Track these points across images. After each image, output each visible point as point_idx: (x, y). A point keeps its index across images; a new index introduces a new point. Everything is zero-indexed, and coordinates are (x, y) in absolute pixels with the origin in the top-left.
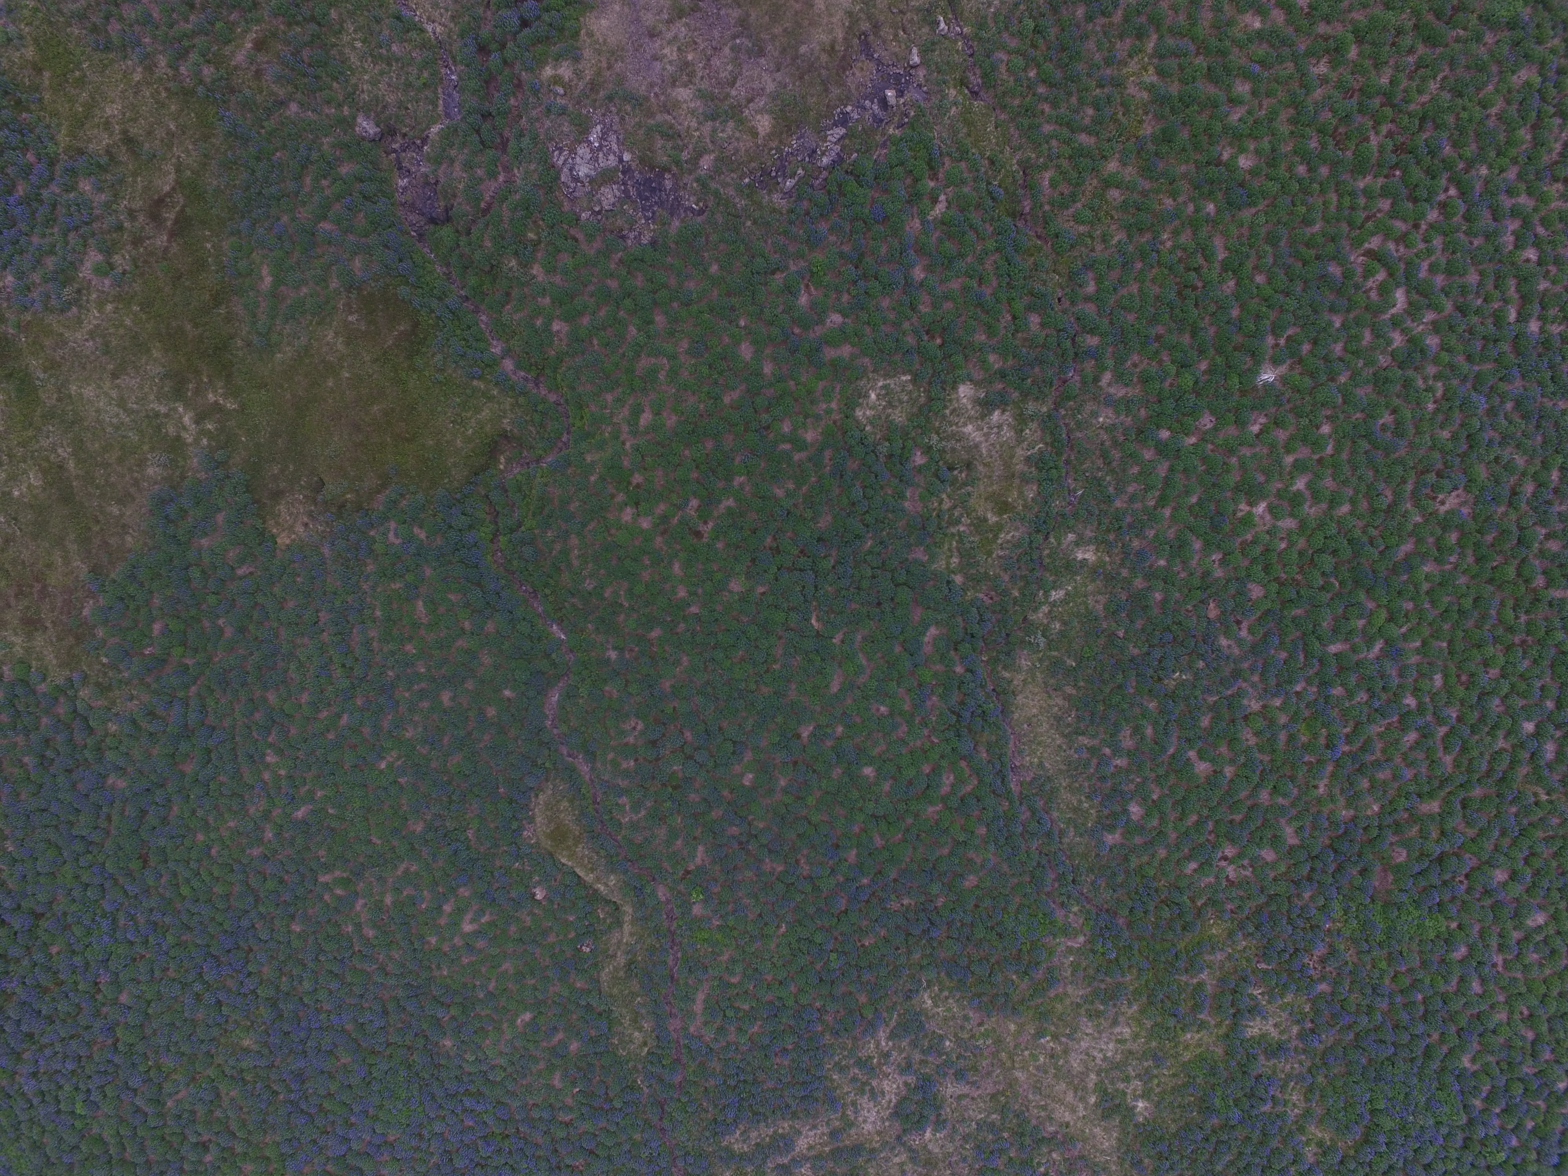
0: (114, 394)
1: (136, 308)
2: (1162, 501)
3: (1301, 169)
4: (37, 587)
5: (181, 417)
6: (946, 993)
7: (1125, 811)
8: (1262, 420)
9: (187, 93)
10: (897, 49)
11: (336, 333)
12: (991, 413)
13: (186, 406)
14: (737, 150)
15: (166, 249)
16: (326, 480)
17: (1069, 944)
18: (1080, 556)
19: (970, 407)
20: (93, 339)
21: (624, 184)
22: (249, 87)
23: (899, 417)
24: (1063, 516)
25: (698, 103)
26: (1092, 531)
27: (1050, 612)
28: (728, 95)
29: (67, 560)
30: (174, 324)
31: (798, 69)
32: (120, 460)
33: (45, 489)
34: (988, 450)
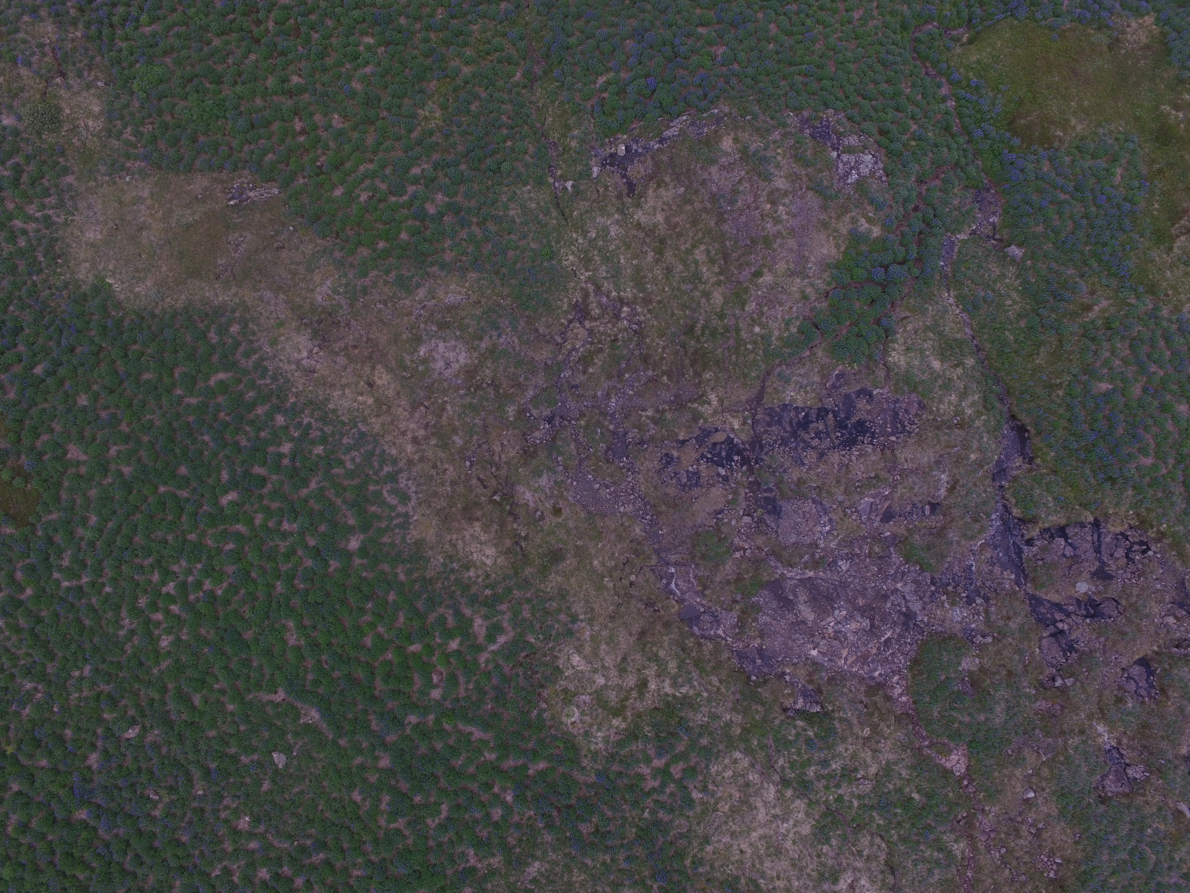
9: (1152, 291)
10: (607, 180)
11: (1074, 128)
14: (751, 134)
21: (839, 143)
25: (771, 171)
28: (748, 172)
31: (689, 177)
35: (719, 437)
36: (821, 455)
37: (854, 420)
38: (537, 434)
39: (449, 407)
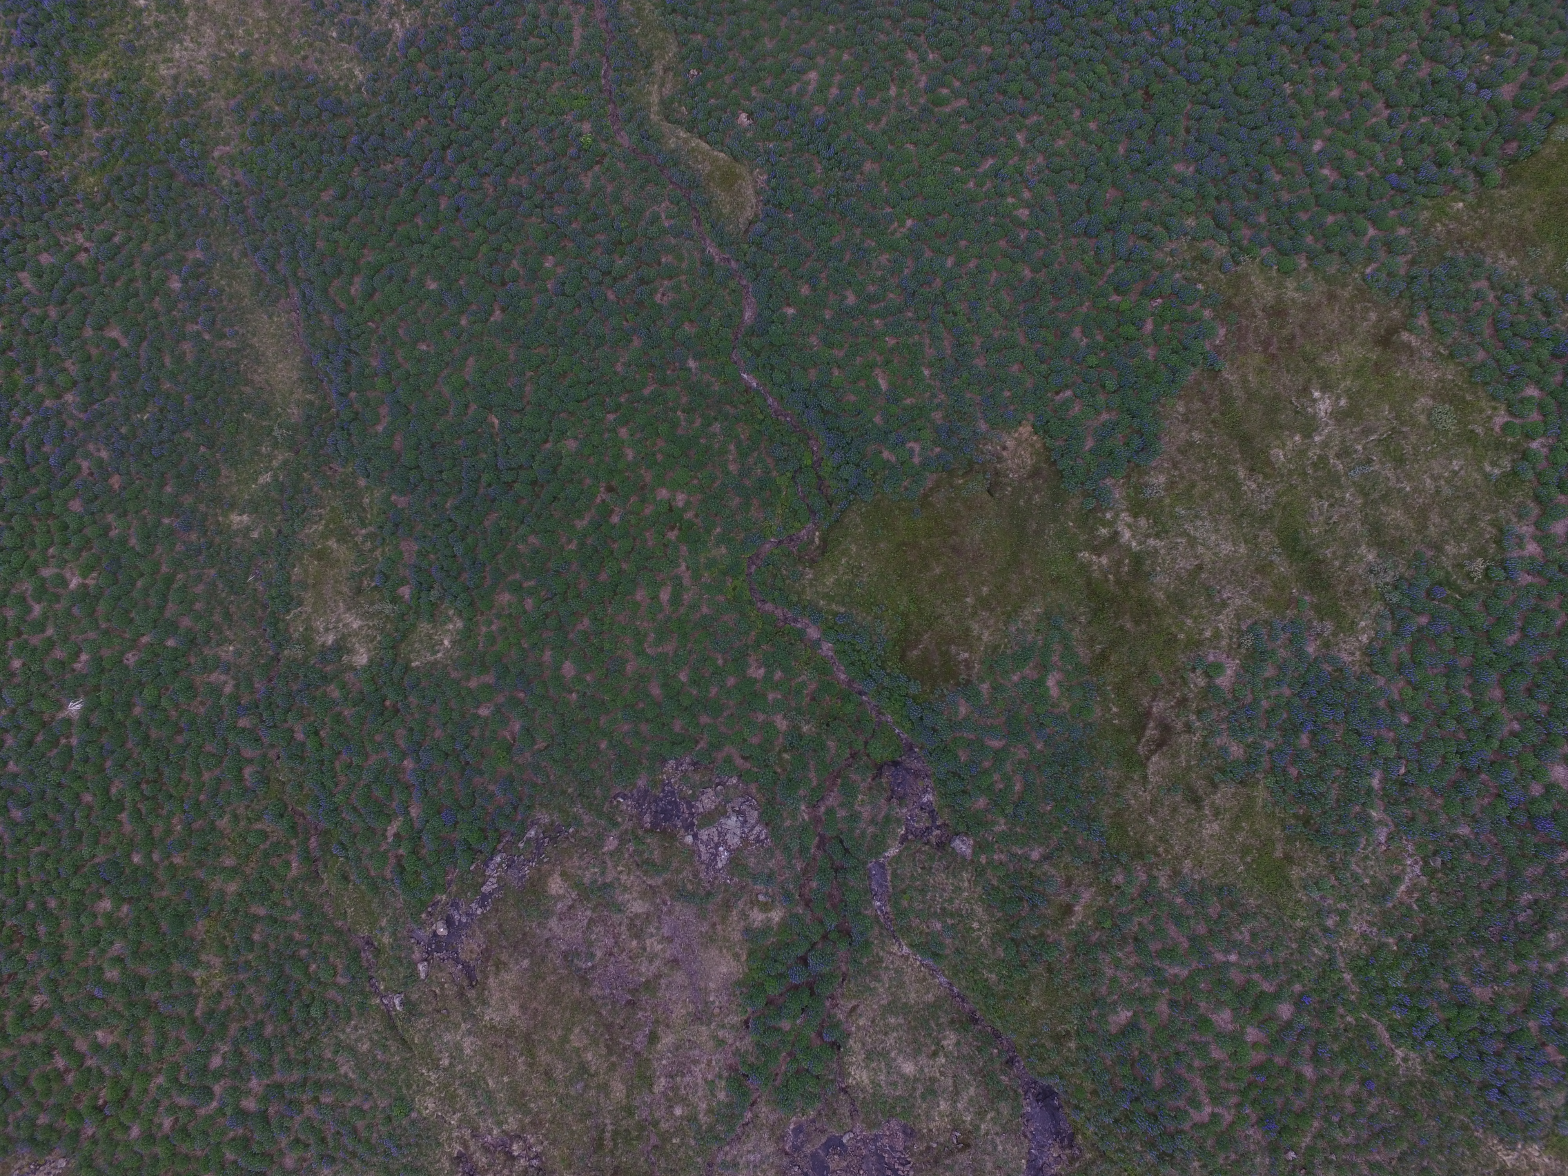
0: (1200, 549)
1: (1182, 636)
2: (169, 580)
3: (53, 904)
4: (1273, 350)
5: (1133, 536)
6: (341, 83)
7: (185, 281)
8: (78, 666)
9: (1139, 855)
10: (439, 975)
11: (979, 638)
12: (336, 641)
13: (1129, 549)
14: (581, 857)
15: (1153, 700)
16: (986, 496)
17: (228, 148)
18: (245, 517)
19: (357, 645)
20: (1223, 600)
21: (692, 815)
22: (1077, 868)
23: (425, 627)
24: (263, 553)
25: (620, 898)
26: (236, 543)
27: (270, 462)
28: (594, 910)
29: (1244, 380)
30: (1144, 627)
31: (528, 944)
32: (1193, 485)
33: (1268, 446)
34: (337, 606)
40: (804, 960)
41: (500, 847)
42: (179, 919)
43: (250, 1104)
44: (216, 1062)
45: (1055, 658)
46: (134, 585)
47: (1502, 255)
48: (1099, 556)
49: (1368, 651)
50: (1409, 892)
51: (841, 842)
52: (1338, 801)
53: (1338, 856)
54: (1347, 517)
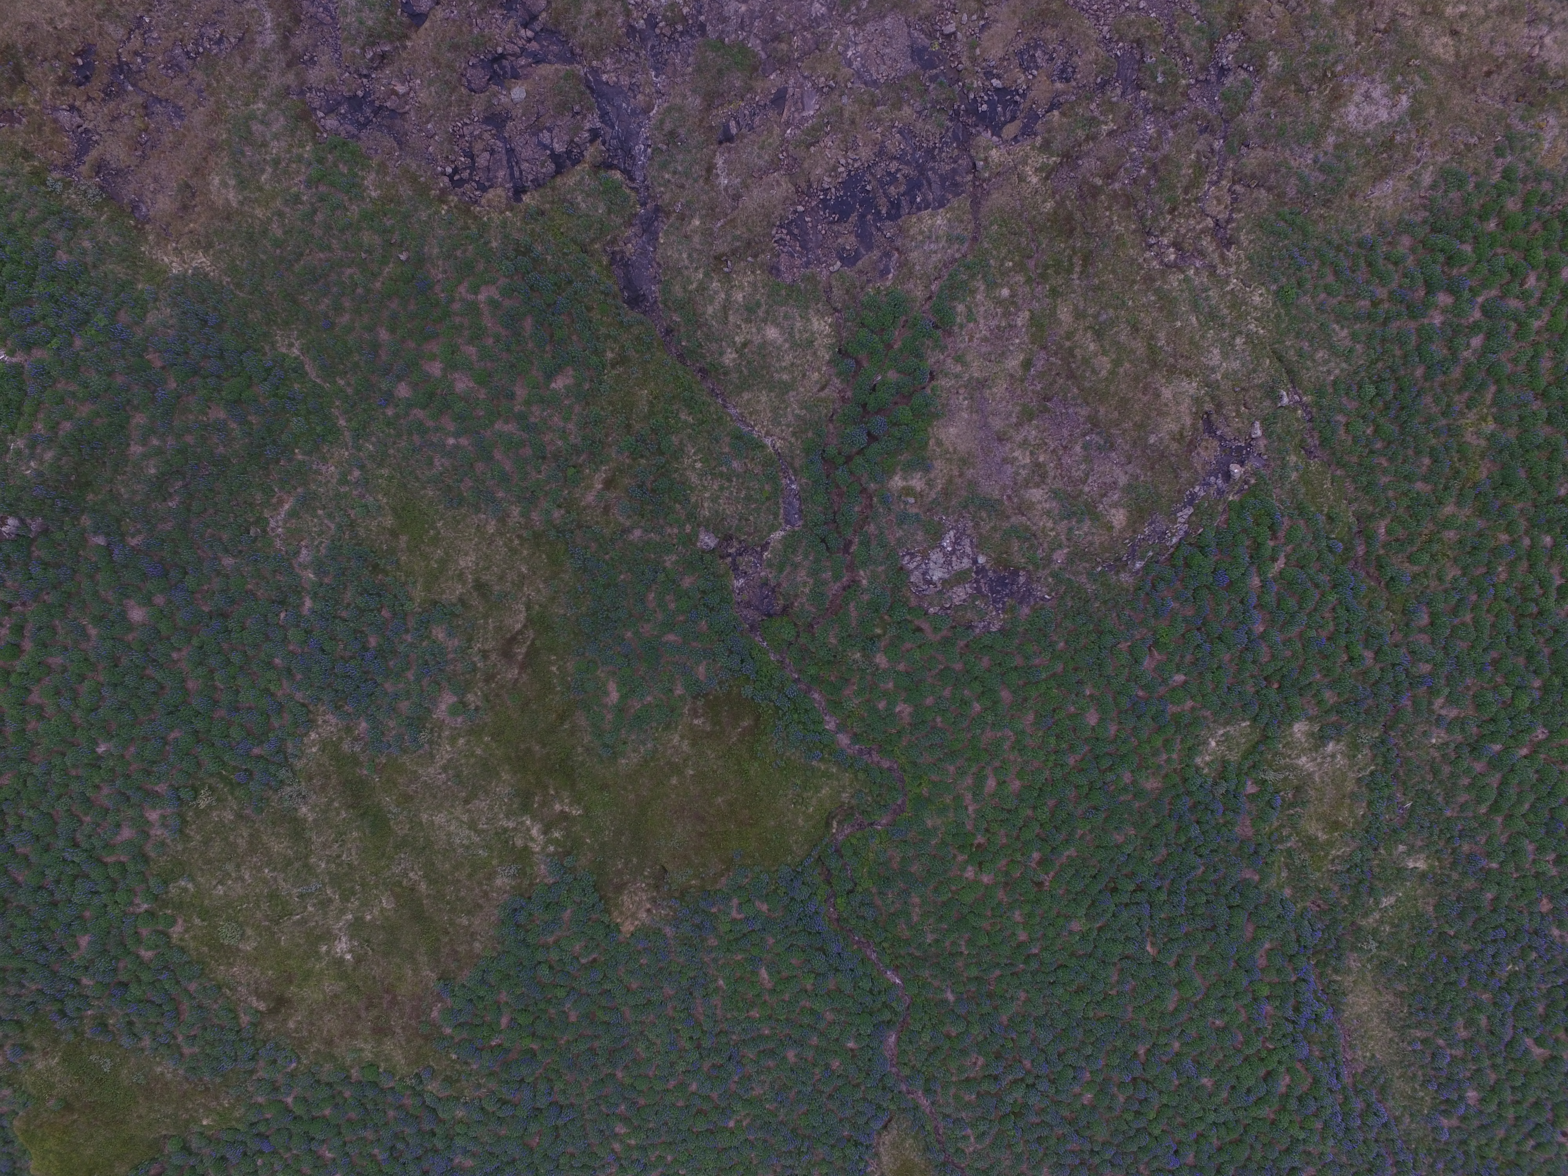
0: (465, 818)
1: (487, 738)
2: (1495, 808)
4: (388, 997)
5: (528, 830)
7: (1462, 1097)
9: (537, 536)
10: (1240, 425)
11: (682, 737)
12: (1325, 745)
13: (533, 818)
14: (1092, 544)
15: (517, 680)
16: (669, 867)
18: (1411, 865)
19: (1303, 740)
20: (446, 771)
21: (977, 581)
22: (597, 522)
23: (1234, 757)
24: (1394, 830)
25: (1054, 504)
26: (1422, 840)
27: (1382, 917)
28: (1081, 492)
29: (416, 971)
31: (1149, 459)
32: (470, 876)
33: (396, 911)
34: (1321, 777)
35: (1010, 130)
36: (881, 152)
37: (854, 217)
38: (1233, 46)
39: (1352, 38)
40: (872, 438)
41: (1172, 550)
42: (1506, 483)
43: (1443, 299)
44: (1476, 341)
45: (609, 717)
46: (1532, 806)
47: (169, 1076)
48: (562, 811)
49: (311, 723)
50: (281, 502)
51: (828, 549)
52: (345, 588)
53: (347, 537)
54: (324, 846)
